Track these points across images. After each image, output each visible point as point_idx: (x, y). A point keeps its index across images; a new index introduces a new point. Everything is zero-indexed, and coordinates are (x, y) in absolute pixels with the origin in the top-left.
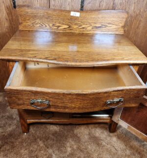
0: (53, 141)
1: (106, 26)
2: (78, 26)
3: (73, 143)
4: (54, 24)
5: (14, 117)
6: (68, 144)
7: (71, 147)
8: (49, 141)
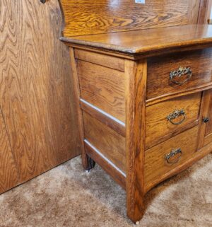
1: (172, 15)
2: (143, 19)
4: (114, 20)
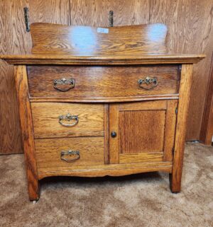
0: (81, 208)
2: (107, 45)
3: (114, 210)
5: (17, 183)
6: (106, 212)
7: (110, 215)
8: (73, 208)
